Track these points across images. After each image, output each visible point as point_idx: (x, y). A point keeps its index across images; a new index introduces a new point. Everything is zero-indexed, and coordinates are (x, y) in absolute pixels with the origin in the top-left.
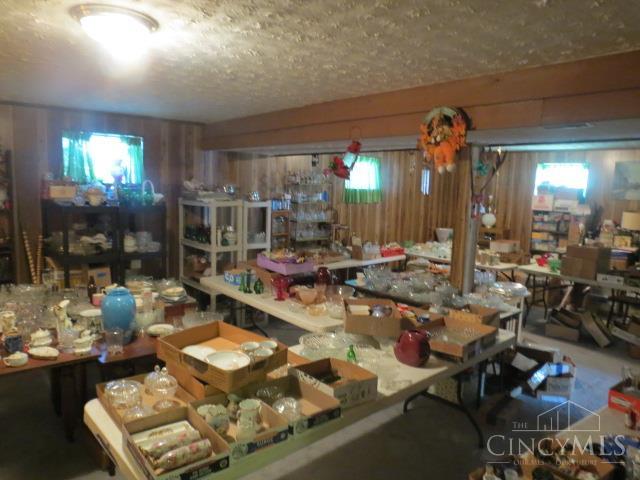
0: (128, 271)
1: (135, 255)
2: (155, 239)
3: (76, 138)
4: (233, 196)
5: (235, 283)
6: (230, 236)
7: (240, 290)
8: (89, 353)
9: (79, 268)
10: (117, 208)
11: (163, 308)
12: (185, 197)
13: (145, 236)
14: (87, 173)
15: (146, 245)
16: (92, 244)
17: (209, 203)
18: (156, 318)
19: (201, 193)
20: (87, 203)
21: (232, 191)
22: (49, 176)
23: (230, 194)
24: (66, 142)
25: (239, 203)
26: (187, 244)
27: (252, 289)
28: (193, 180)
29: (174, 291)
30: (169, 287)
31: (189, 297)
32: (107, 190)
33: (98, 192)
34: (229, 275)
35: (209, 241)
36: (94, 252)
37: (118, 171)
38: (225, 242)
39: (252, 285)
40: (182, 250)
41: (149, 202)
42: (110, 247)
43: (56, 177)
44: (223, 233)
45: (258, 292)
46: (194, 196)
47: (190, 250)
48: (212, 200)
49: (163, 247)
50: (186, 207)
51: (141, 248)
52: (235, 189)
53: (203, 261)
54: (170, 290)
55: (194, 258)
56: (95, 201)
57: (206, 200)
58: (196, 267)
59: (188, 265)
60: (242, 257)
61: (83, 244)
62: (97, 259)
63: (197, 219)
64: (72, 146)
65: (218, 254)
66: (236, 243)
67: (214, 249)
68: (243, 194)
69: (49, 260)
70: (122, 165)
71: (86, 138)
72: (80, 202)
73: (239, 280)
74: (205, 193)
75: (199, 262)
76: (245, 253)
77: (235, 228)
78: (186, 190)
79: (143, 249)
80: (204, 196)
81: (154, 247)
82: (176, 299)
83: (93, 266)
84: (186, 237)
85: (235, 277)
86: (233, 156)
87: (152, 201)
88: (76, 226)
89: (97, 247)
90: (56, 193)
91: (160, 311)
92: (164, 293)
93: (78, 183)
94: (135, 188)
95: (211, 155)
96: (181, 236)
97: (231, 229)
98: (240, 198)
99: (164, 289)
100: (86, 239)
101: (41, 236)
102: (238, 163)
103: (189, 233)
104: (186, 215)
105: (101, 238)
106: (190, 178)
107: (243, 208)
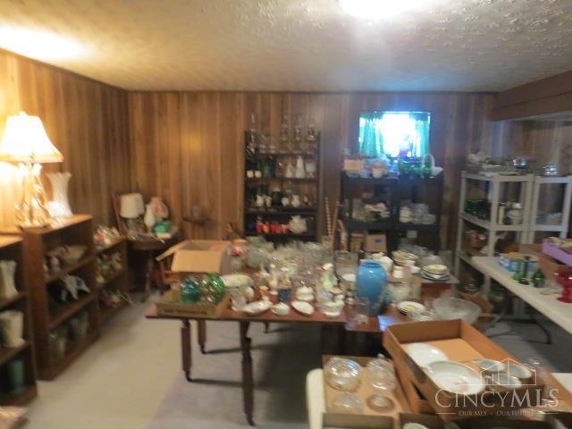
0: (403, 240)
1: (410, 226)
2: (431, 212)
3: (371, 117)
4: (523, 170)
5: (509, 268)
6: (514, 214)
7: (514, 278)
8: (337, 317)
9: (361, 232)
10: (396, 180)
11: (419, 285)
12: (469, 171)
13: (421, 208)
14: (378, 148)
15: (421, 217)
16: (373, 212)
17: (492, 177)
18: (411, 293)
19: (485, 166)
20: (371, 175)
21: (523, 164)
22: (347, 152)
23: (519, 168)
24: (363, 121)
25: (528, 178)
26: (467, 219)
27: (529, 279)
28: (479, 153)
29: (437, 267)
30: (433, 263)
31: (451, 276)
32: (391, 163)
33: (383, 165)
34: (505, 258)
35: (488, 218)
36: (373, 220)
37: (406, 146)
38: (507, 221)
39: (530, 274)
40: (461, 225)
41: (427, 175)
42: (387, 216)
43: (352, 153)
44: (507, 210)
45: (536, 285)
46: (477, 169)
47: (469, 225)
48: (495, 174)
49: (438, 220)
50: (469, 180)
51: (416, 220)
52: (528, 162)
53: (482, 238)
54: (432, 267)
55: (472, 234)
56: (377, 173)
57: (489, 174)
58: (474, 243)
59: (466, 239)
60: (526, 239)
61: (365, 211)
62: (376, 226)
63: (481, 193)
64: (367, 126)
65: (499, 233)
66: (521, 222)
67: (494, 226)
68: (536, 167)
69: (340, 222)
70: (409, 140)
71: (379, 116)
72: (364, 174)
73: (514, 266)
74: (490, 166)
75: (477, 238)
76: (532, 235)
77: (523, 206)
78: (470, 163)
79: (417, 221)
80: (488, 170)
81: (429, 219)
82: (437, 277)
83: (372, 232)
84: (466, 211)
85: (512, 261)
86: (529, 126)
87: (430, 174)
88: (365, 195)
89: (377, 215)
90: (350, 166)
91: (417, 287)
92: (426, 268)
93: (369, 158)
94: (416, 161)
95: (502, 126)
96: (461, 210)
97: (518, 205)
98: (531, 173)
99: (427, 265)
100: (370, 207)
101: (338, 202)
102: (534, 133)
103: (470, 207)
104: (469, 189)
105: (381, 208)
106: (476, 151)
107: (534, 183)
